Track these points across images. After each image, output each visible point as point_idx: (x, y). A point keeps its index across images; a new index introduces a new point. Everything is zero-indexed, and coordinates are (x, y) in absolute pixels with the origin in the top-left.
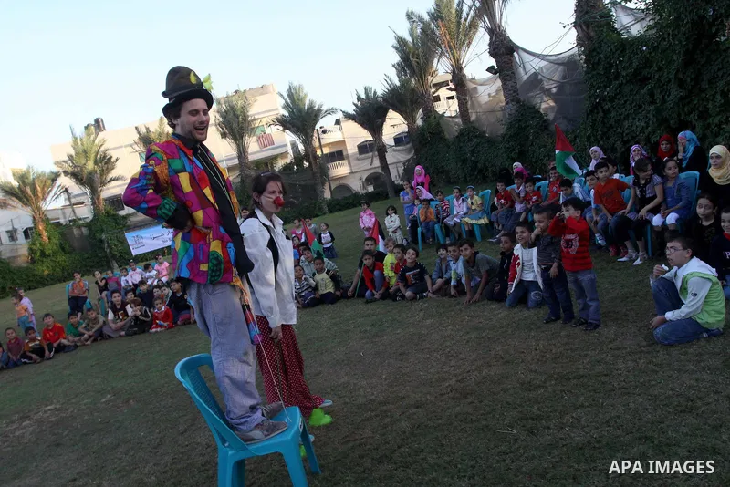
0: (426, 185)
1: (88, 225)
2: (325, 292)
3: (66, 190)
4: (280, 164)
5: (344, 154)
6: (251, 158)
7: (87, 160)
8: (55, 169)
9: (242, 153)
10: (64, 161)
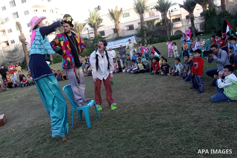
0: (190, 36)
1: (93, 40)
2: (141, 70)
3: (87, 29)
4: (156, 22)
5: (181, 19)
6: (145, 20)
7: (94, 20)
8: (85, 22)
9: (142, 18)
10: (87, 20)
